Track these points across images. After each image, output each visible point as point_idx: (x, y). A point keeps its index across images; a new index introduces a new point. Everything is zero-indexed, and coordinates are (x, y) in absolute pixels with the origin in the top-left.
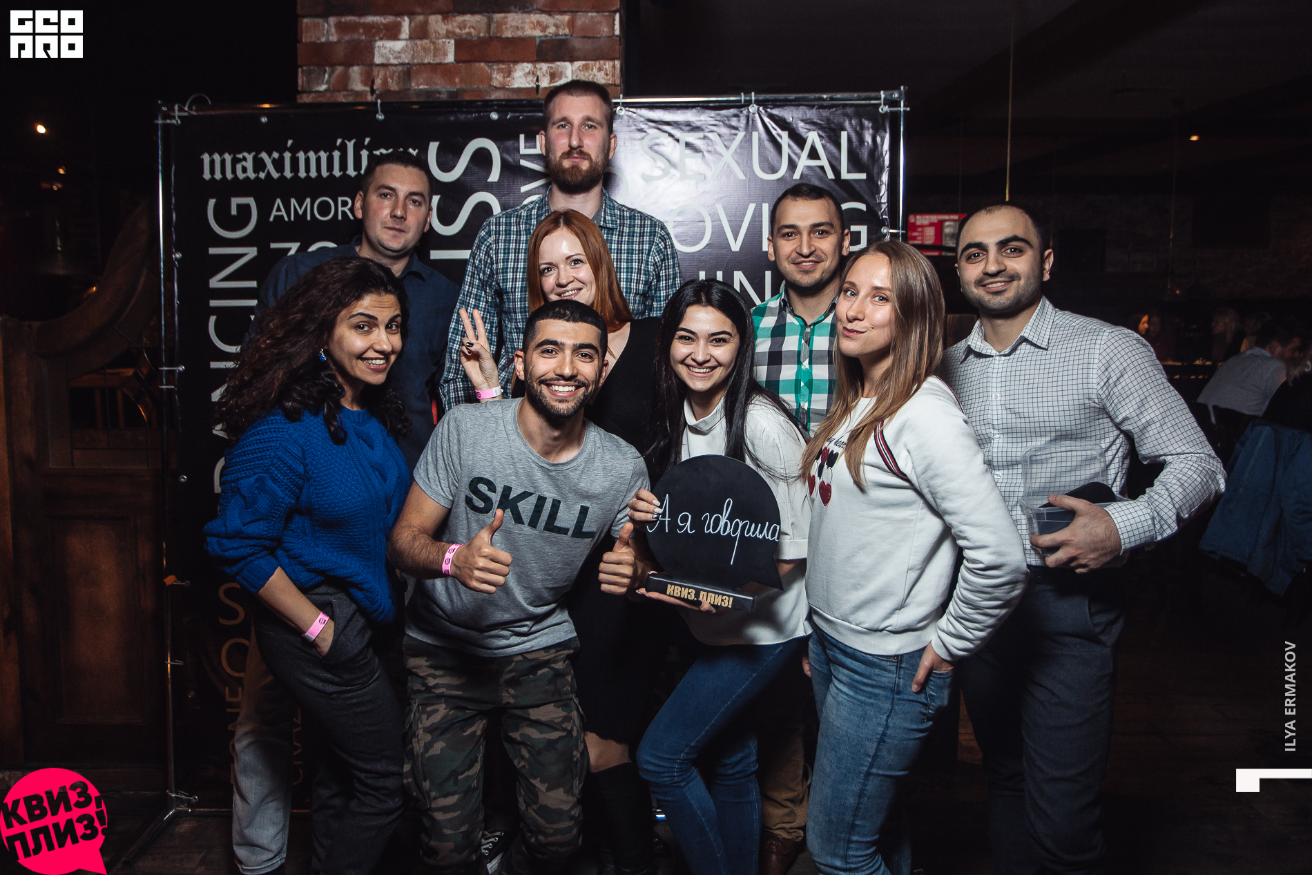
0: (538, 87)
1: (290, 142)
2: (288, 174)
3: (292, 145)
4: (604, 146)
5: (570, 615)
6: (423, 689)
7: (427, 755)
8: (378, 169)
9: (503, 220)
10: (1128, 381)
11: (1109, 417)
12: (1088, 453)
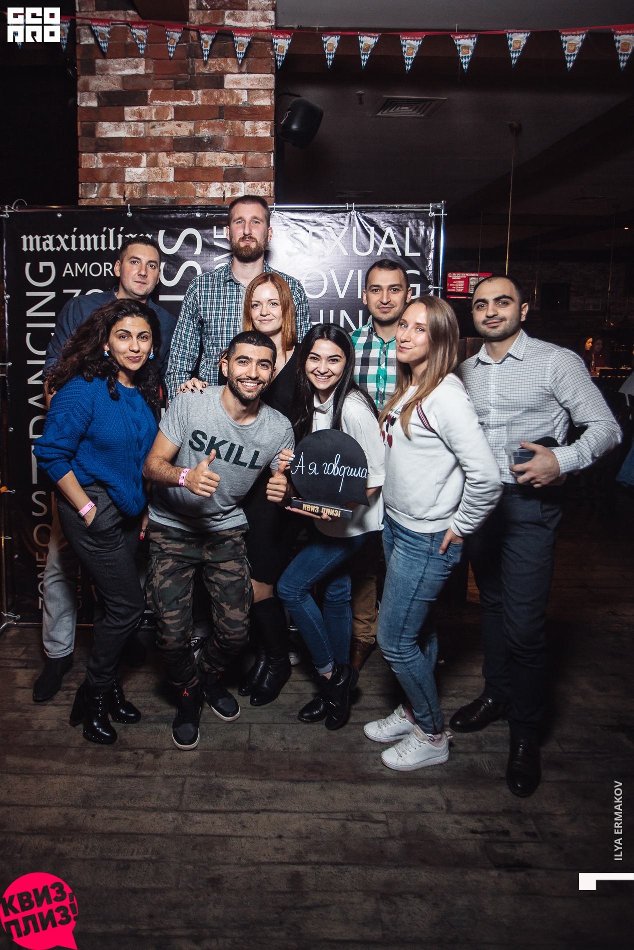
0: (224, 197)
1: (75, 229)
2: (74, 248)
3: (76, 230)
4: (264, 233)
5: (244, 511)
6: (159, 550)
7: (161, 588)
8: (130, 247)
9: (204, 278)
10: (567, 379)
11: (557, 400)
12: (545, 420)
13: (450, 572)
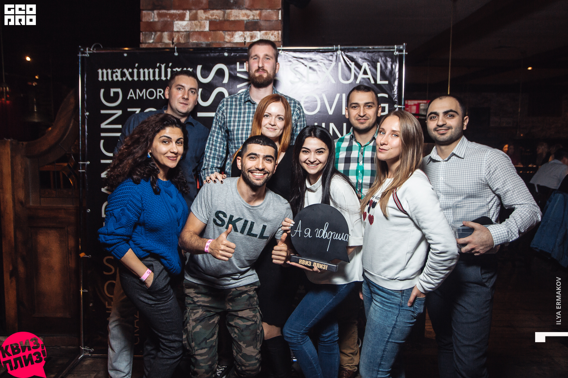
0: (245, 42)
1: (137, 65)
4: (274, 67)
5: (256, 272)
6: (192, 302)
7: (194, 331)
8: (177, 77)
9: (229, 100)
10: (498, 172)
11: (490, 188)
12: (481, 203)
13: (415, 320)
